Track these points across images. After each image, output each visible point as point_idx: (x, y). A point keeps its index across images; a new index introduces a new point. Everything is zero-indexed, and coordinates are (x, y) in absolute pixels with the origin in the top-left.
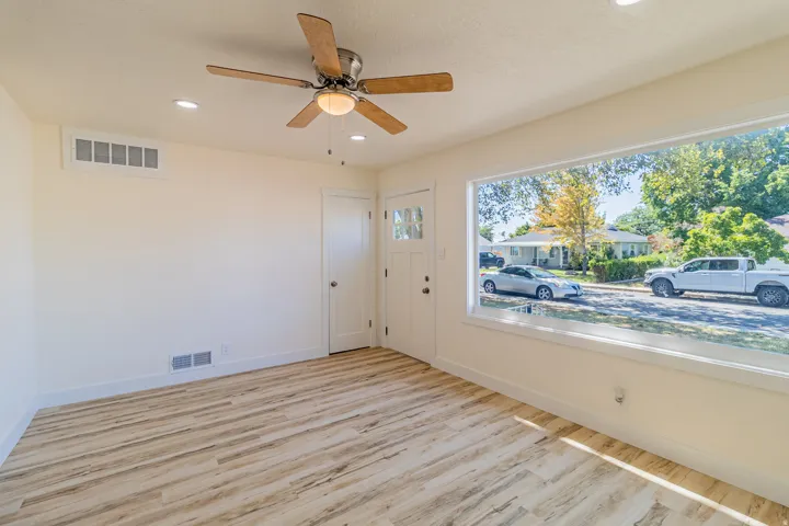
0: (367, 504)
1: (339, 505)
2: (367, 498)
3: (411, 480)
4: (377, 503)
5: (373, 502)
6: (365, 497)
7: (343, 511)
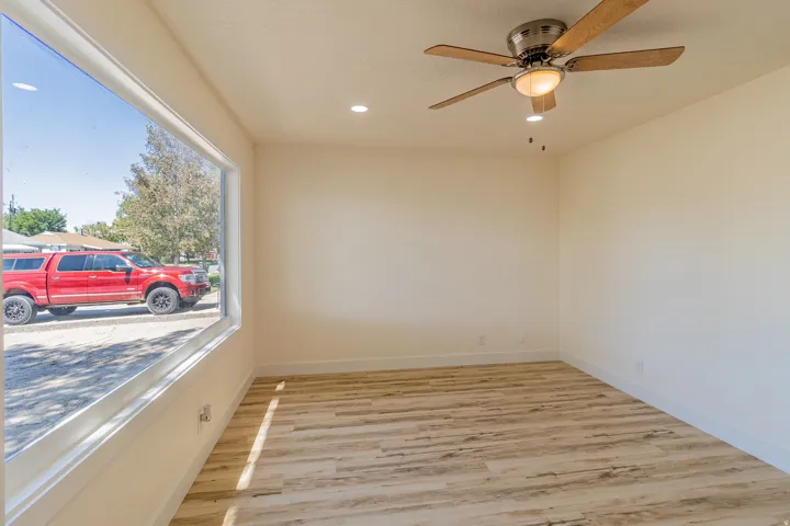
0: (508, 487)
1: (534, 495)
2: (507, 492)
3: (458, 495)
4: (499, 486)
5: (504, 487)
6: (509, 493)
7: (531, 488)
